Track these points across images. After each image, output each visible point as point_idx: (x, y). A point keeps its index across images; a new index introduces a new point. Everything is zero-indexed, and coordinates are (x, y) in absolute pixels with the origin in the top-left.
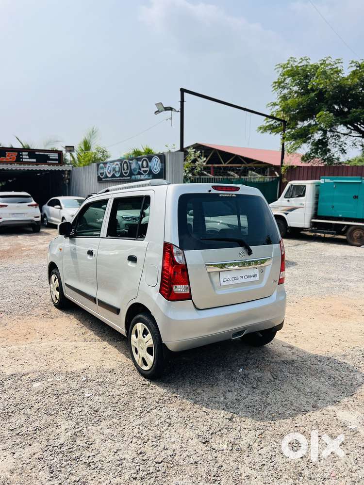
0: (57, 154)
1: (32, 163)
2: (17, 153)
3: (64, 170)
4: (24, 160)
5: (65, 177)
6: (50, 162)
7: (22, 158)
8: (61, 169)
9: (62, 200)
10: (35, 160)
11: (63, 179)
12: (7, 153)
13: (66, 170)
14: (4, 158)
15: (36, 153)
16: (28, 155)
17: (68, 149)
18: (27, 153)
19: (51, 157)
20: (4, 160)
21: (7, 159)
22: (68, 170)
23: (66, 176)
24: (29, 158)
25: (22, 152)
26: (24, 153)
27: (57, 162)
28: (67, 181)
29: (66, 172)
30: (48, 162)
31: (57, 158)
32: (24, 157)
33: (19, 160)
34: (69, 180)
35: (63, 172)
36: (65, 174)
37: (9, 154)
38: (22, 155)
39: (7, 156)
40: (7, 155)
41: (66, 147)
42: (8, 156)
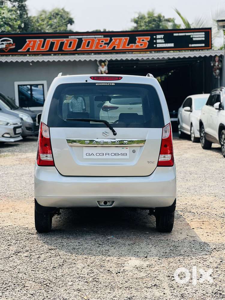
0: (204, 33)
1: (168, 49)
2: (149, 37)
3: (213, 55)
4: (158, 46)
5: (214, 65)
6: (193, 45)
7: (156, 43)
8: (208, 55)
9: (195, 99)
10: (172, 45)
11: (212, 69)
12: (137, 38)
13: (216, 56)
14: (134, 44)
15: (175, 35)
16: (164, 38)
17: (221, 24)
18: (162, 36)
19: (194, 39)
20: (134, 48)
21: (138, 46)
22: (219, 55)
23: (217, 64)
24: (165, 43)
25: (156, 35)
26: (158, 36)
27: (203, 45)
28: (218, 71)
29: (217, 59)
30: (190, 45)
31: (204, 39)
32: (158, 41)
33: (152, 47)
34: (221, 69)
35: (212, 58)
36: (216, 62)
37: (139, 39)
38: (156, 39)
39: (136, 42)
40: (137, 40)
41: (219, 21)
42: (139, 42)
